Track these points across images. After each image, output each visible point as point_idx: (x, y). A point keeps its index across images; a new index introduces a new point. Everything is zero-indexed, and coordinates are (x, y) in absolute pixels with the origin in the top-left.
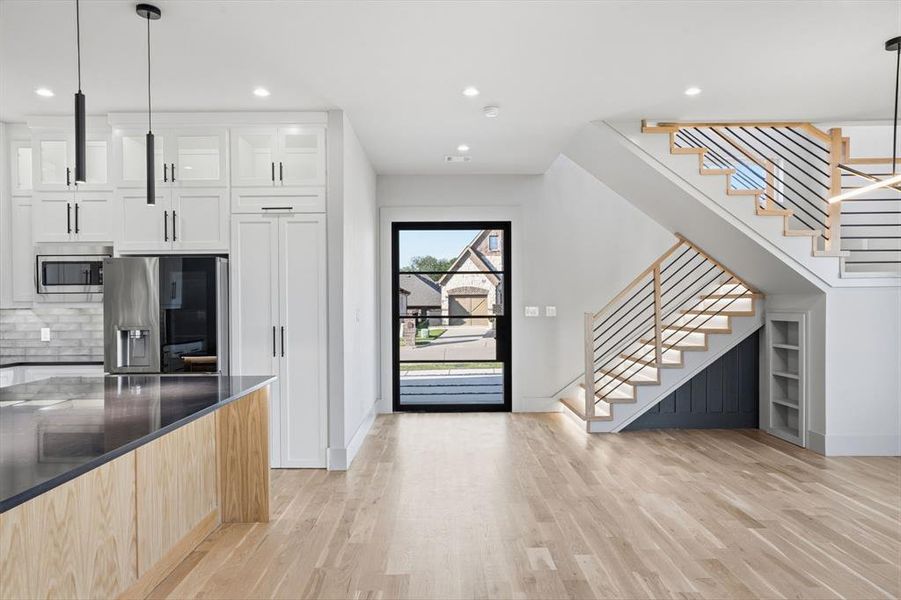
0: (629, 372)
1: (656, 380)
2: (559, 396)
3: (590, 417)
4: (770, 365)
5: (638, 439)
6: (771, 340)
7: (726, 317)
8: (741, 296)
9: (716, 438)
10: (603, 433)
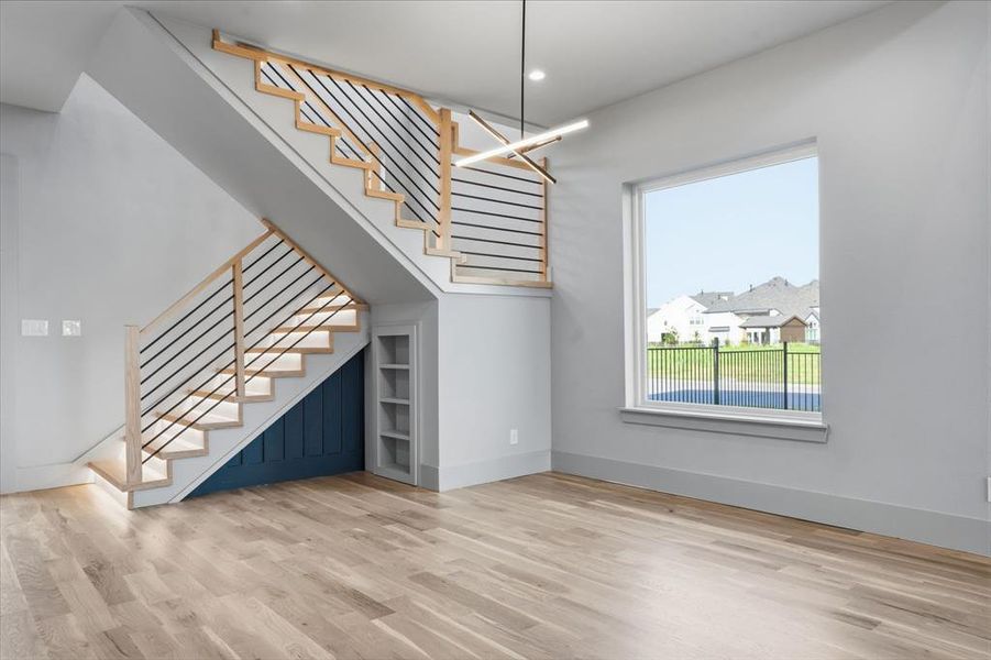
0: (197, 413)
1: (237, 420)
2: (86, 459)
3: (132, 484)
4: (378, 391)
5: (209, 507)
6: (378, 361)
7: (327, 333)
8: (342, 307)
9: (317, 489)
10: (156, 507)
